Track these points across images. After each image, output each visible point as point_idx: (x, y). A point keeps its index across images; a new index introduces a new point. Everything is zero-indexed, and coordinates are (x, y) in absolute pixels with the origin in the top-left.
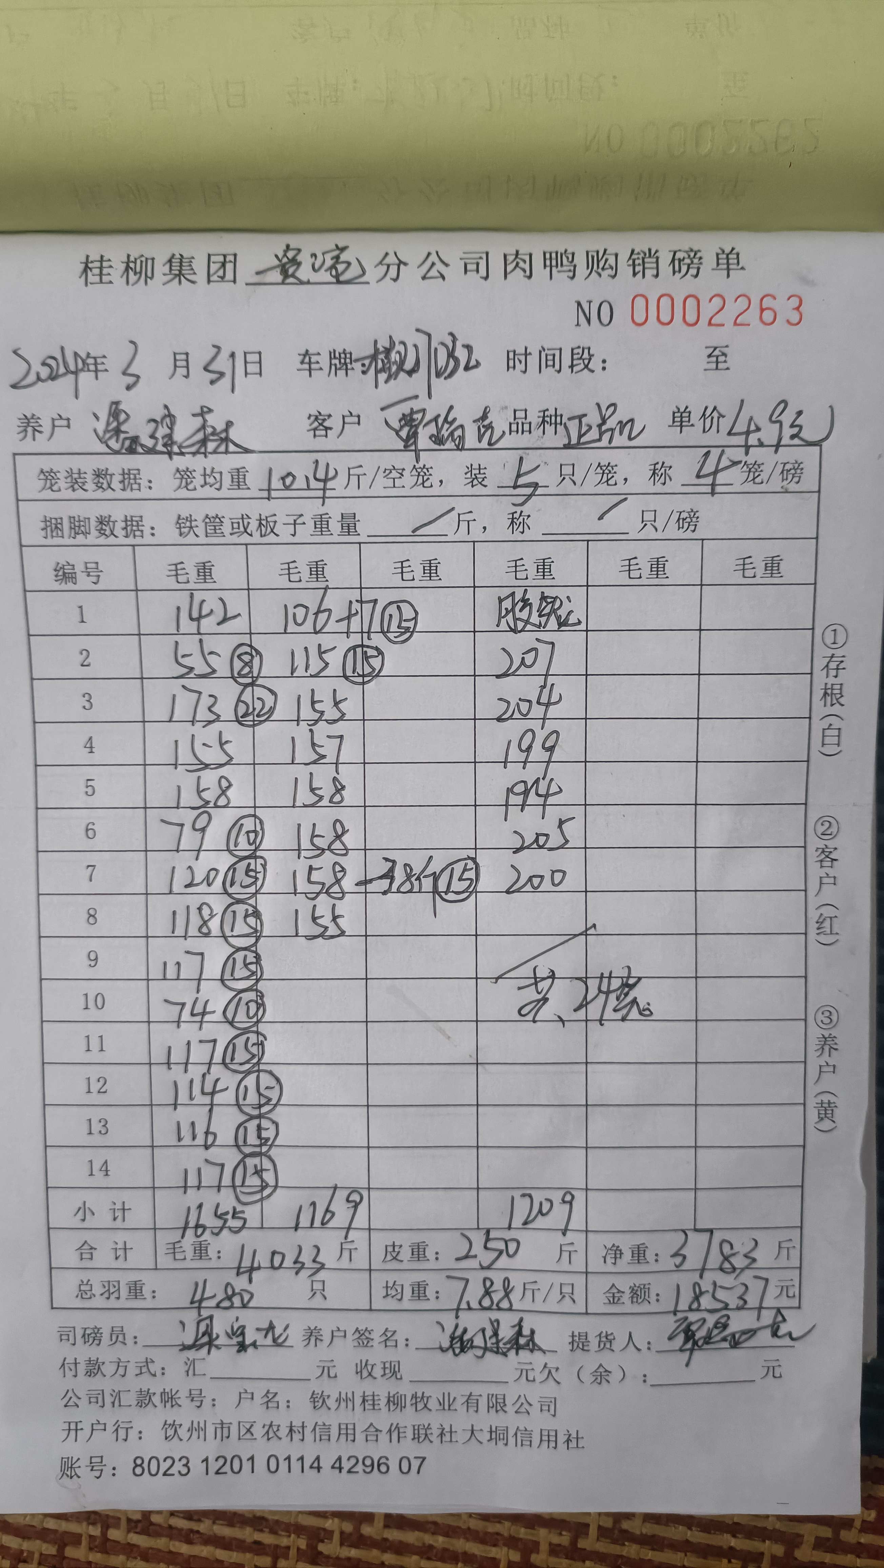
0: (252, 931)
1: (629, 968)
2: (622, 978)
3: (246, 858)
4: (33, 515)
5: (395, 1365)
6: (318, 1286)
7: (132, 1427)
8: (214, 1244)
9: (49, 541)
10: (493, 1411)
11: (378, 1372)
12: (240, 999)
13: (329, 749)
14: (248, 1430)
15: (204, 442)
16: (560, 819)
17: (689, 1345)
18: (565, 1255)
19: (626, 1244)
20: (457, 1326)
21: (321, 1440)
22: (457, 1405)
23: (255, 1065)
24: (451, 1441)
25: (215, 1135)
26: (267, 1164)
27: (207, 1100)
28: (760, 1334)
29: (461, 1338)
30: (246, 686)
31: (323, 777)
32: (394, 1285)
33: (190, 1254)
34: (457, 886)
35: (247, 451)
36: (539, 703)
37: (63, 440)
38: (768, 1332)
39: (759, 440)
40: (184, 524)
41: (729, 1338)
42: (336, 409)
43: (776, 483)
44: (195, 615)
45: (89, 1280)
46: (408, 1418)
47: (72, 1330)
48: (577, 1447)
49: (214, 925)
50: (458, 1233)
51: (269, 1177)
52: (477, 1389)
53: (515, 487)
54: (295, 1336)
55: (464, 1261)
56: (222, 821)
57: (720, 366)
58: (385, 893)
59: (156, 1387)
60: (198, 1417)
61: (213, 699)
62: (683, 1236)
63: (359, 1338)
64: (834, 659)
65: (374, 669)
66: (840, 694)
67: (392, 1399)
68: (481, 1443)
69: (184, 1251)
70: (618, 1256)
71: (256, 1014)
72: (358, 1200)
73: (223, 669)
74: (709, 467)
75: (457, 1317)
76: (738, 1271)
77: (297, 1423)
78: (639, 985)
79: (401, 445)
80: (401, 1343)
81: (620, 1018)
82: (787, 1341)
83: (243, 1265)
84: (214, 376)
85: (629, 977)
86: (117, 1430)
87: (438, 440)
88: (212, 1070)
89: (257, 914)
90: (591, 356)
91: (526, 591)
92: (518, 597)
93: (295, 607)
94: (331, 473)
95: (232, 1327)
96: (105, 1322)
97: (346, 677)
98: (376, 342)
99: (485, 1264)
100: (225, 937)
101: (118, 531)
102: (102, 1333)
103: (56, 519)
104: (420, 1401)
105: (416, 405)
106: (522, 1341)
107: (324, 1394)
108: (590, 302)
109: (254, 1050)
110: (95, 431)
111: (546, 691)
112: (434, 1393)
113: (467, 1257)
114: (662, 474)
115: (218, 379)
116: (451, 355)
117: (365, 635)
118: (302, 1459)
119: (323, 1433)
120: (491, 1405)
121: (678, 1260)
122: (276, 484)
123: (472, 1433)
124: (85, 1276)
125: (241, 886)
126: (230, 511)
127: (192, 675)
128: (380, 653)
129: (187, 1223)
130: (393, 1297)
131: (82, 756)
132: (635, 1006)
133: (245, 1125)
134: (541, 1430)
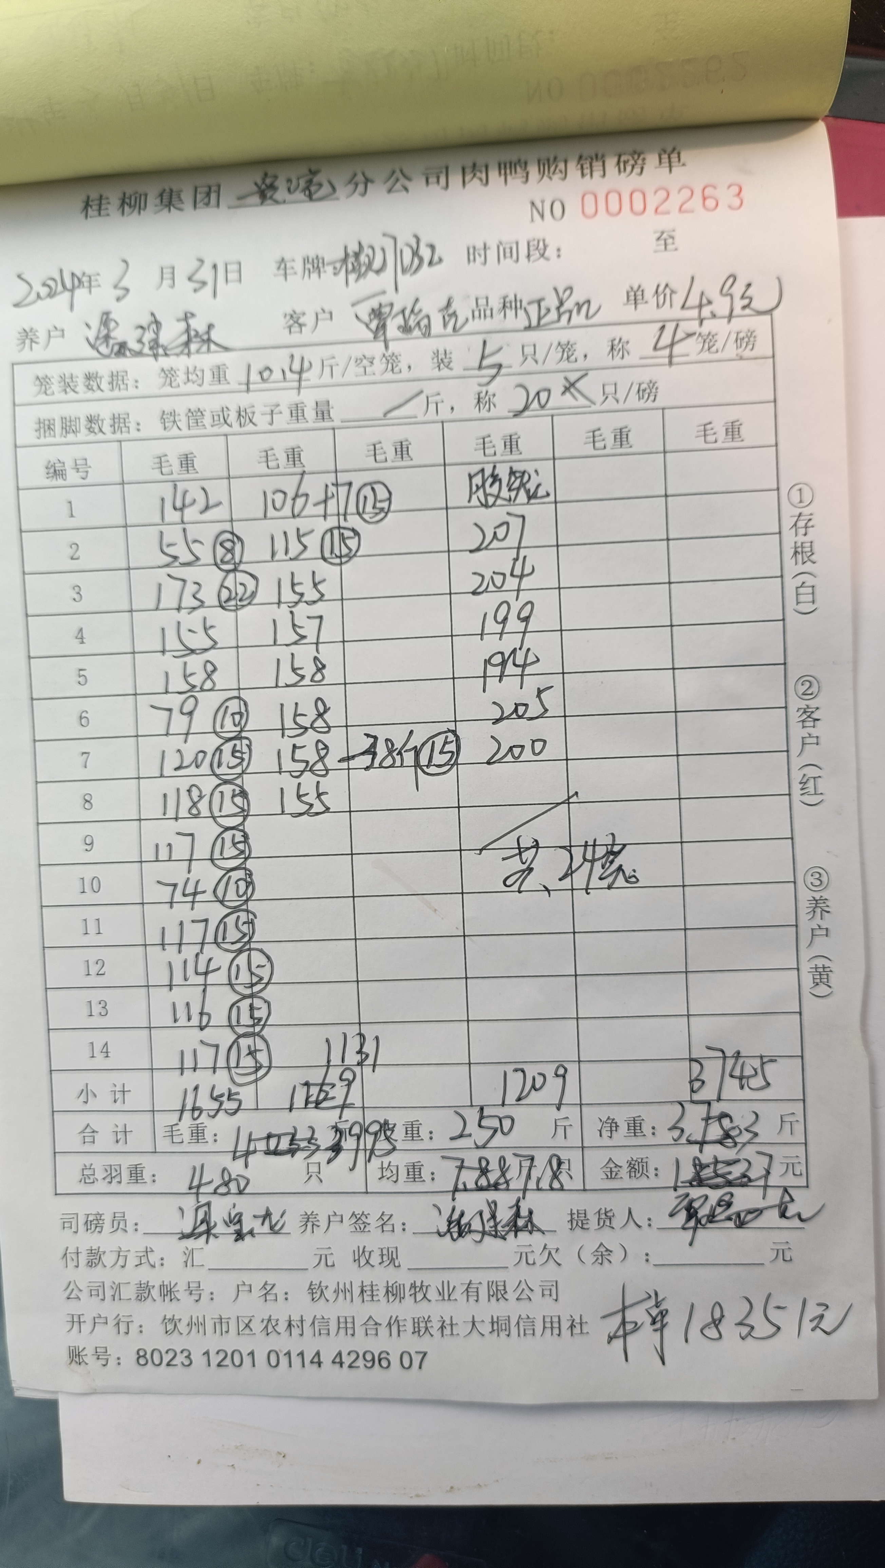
0: (240, 810)
1: (613, 834)
2: (606, 845)
3: (231, 739)
4: (27, 417)
5: (392, 1252)
6: (313, 1169)
7: (132, 1321)
8: (211, 1126)
9: (43, 441)
10: (493, 1299)
11: (375, 1259)
12: (230, 878)
13: (309, 629)
14: (247, 1326)
15: (187, 344)
16: (539, 689)
17: (692, 1223)
18: (561, 1131)
19: (622, 1116)
20: (453, 1209)
21: (320, 1334)
22: (456, 1295)
23: (245, 945)
24: (452, 1334)
25: (209, 1015)
26: (260, 1044)
27: (200, 980)
28: (766, 1214)
29: (459, 1222)
30: (228, 572)
31: (305, 655)
32: (389, 1165)
33: (187, 1137)
34: (439, 759)
35: (226, 349)
36: (512, 575)
37: (58, 348)
38: (776, 1212)
39: (712, 312)
40: (168, 418)
41: (734, 1217)
42: (308, 308)
43: (731, 350)
44: (179, 504)
45: (91, 1165)
46: (407, 1310)
47: (75, 1216)
48: (581, 1332)
49: (203, 806)
50: (452, 1111)
51: (262, 1058)
52: (476, 1277)
53: (480, 367)
54: (292, 1223)
55: (459, 1140)
56: (209, 702)
57: (669, 247)
58: (367, 768)
59: (155, 1278)
60: (197, 1312)
61: (196, 586)
62: (680, 1107)
63: (355, 1223)
64: (802, 518)
65: (350, 550)
66: (811, 550)
67: (390, 1289)
68: (483, 1335)
69: (181, 1134)
70: (614, 1129)
71: (245, 893)
72: (351, 1078)
73: (206, 556)
74: (666, 339)
75: (454, 1200)
76: (739, 1146)
77: (295, 1318)
78: (623, 852)
79: (371, 336)
80: (398, 1228)
81: (606, 886)
82: (796, 1223)
83: (239, 1149)
84: (196, 285)
85: (613, 845)
86: (118, 1324)
87: (406, 329)
88: (204, 951)
89: (244, 794)
90: (545, 247)
91: (494, 467)
92: (488, 472)
93: (274, 494)
94: (306, 365)
95: (230, 1214)
96: (107, 1207)
97: (324, 559)
98: (346, 248)
99: (480, 1144)
100: (214, 818)
101: (106, 428)
102: (103, 1220)
103: (49, 421)
104: (419, 1290)
105: (384, 299)
106: (521, 1223)
107: (322, 1285)
108: (543, 202)
109: (245, 928)
110: (87, 339)
111: (519, 564)
112: (433, 1281)
113: (461, 1136)
114: (619, 350)
115: (200, 288)
116: (415, 253)
117: (342, 518)
118: (301, 1354)
119: (321, 1326)
120: (491, 1293)
121: (676, 1133)
122: (255, 377)
123: (474, 1324)
124: (87, 1160)
125: (228, 767)
126: (210, 404)
127: (177, 564)
128: (356, 533)
129: (184, 1106)
130: (388, 1179)
131: (75, 647)
132: (621, 873)
133: (237, 1005)
134: (544, 1317)
